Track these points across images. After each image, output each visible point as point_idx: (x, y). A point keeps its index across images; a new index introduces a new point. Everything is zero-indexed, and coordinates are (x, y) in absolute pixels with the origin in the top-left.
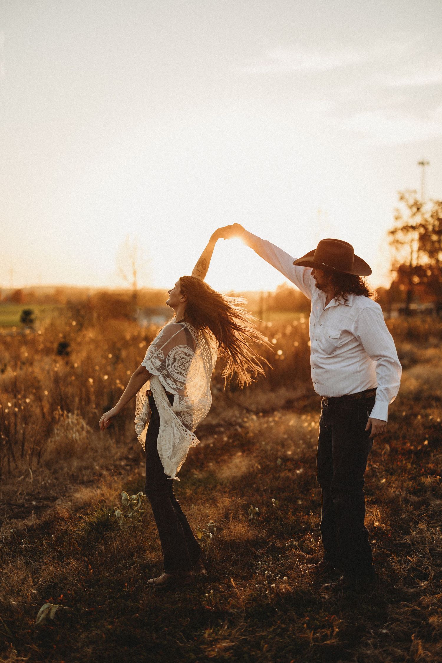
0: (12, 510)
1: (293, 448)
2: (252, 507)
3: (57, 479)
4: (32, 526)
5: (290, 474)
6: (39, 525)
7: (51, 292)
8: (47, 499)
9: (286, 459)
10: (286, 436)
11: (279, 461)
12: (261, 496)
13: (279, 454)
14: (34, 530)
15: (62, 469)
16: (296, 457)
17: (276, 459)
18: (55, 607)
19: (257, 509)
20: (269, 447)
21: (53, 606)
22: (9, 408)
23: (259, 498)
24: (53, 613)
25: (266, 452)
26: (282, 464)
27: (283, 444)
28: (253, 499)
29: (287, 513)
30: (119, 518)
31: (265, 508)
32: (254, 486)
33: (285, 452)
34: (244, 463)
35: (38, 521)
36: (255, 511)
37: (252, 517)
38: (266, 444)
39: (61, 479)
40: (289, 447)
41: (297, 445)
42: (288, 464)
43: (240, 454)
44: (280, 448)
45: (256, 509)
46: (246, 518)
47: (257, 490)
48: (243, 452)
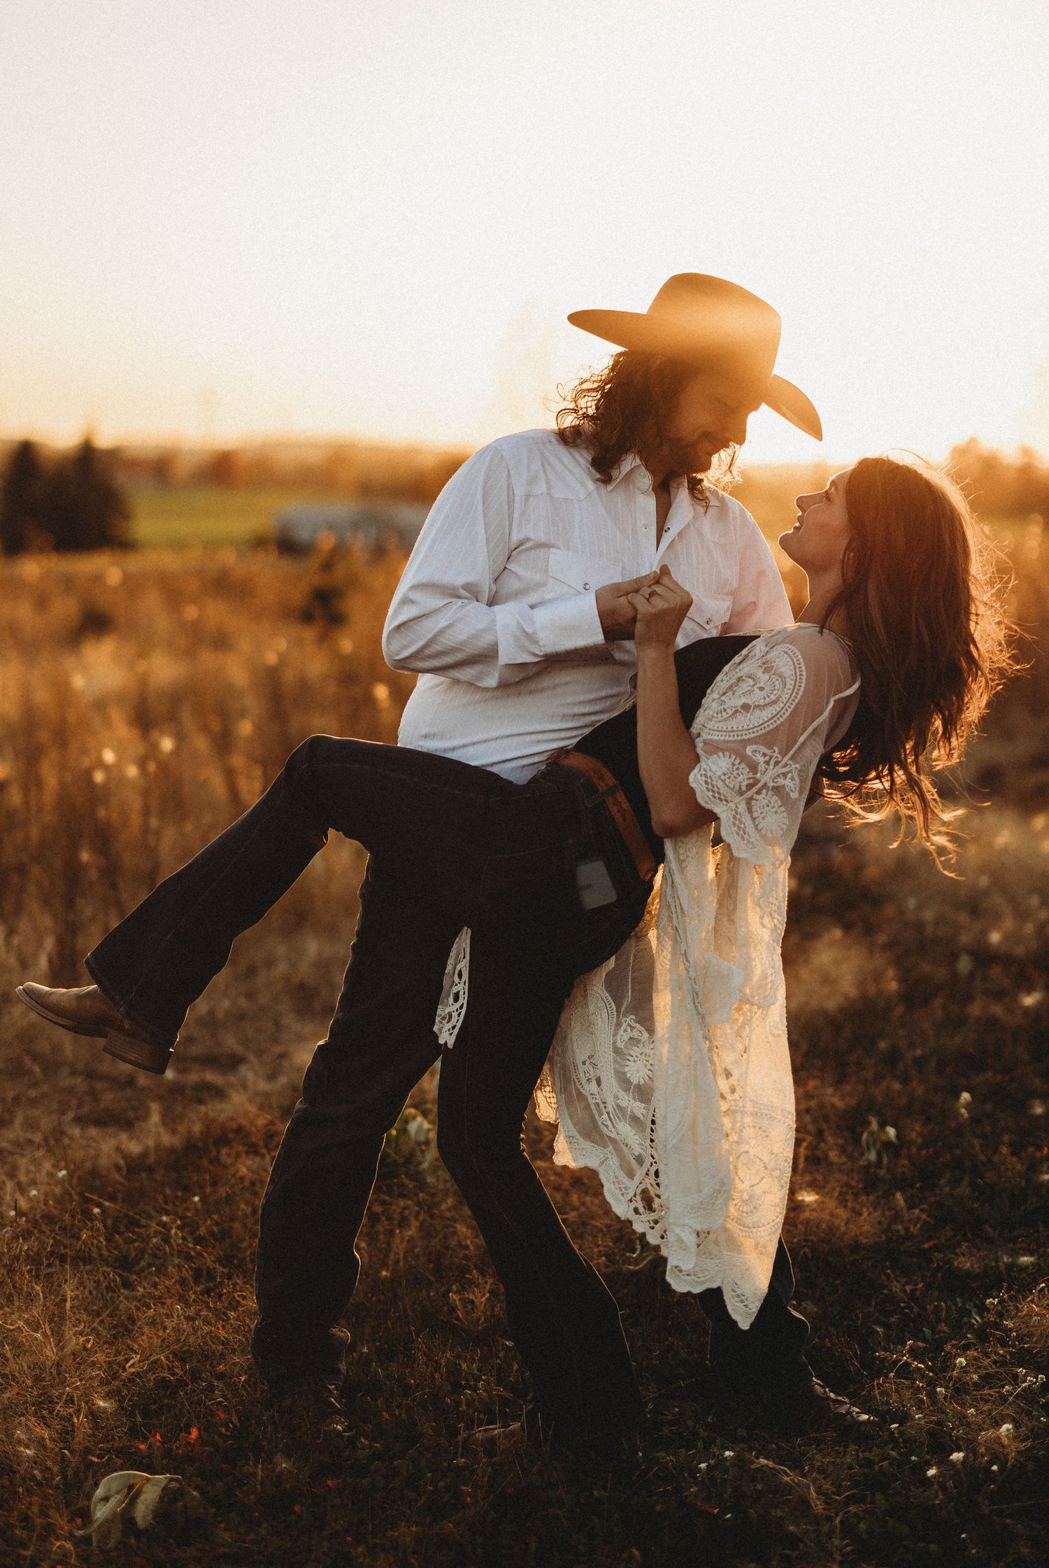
0: (94, 1096)
1: (1008, 923)
2: (874, 1126)
3: (250, 995)
4: (144, 1155)
5: (997, 1010)
6: (172, 1150)
7: (315, 457)
8: (210, 1061)
9: (984, 957)
10: (984, 881)
11: (964, 964)
12: (905, 1080)
13: (964, 939)
14: (150, 1170)
15: (270, 962)
16: (1020, 951)
17: (954, 956)
18: (152, 1488)
19: (891, 1131)
20: (929, 915)
21: (148, 1479)
22: (106, 768)
23: (897, 1086)
24: (147, 1507)
25: (919, 926)
26: (972, 974)
27: (975, 905)
28: (877, 1093)
29: (996, 1150)
30: (419, 1144)
31: (917, 1127)
32: (883, 1045)
33: (985, 932)
34: (845, 967)
35: (167, 1139)
36: (884, 1138)
37: (873, 1156)
38: (920, 906)
39: (264, 998)
40: (995, 918)
41: (1022, 914)
42: (996, 972)
43: (837, 933)
44: (963, 918)
45: (886, 1134)
46: (851, 1158)
47: (893, 1057)
48: (847, 927)
